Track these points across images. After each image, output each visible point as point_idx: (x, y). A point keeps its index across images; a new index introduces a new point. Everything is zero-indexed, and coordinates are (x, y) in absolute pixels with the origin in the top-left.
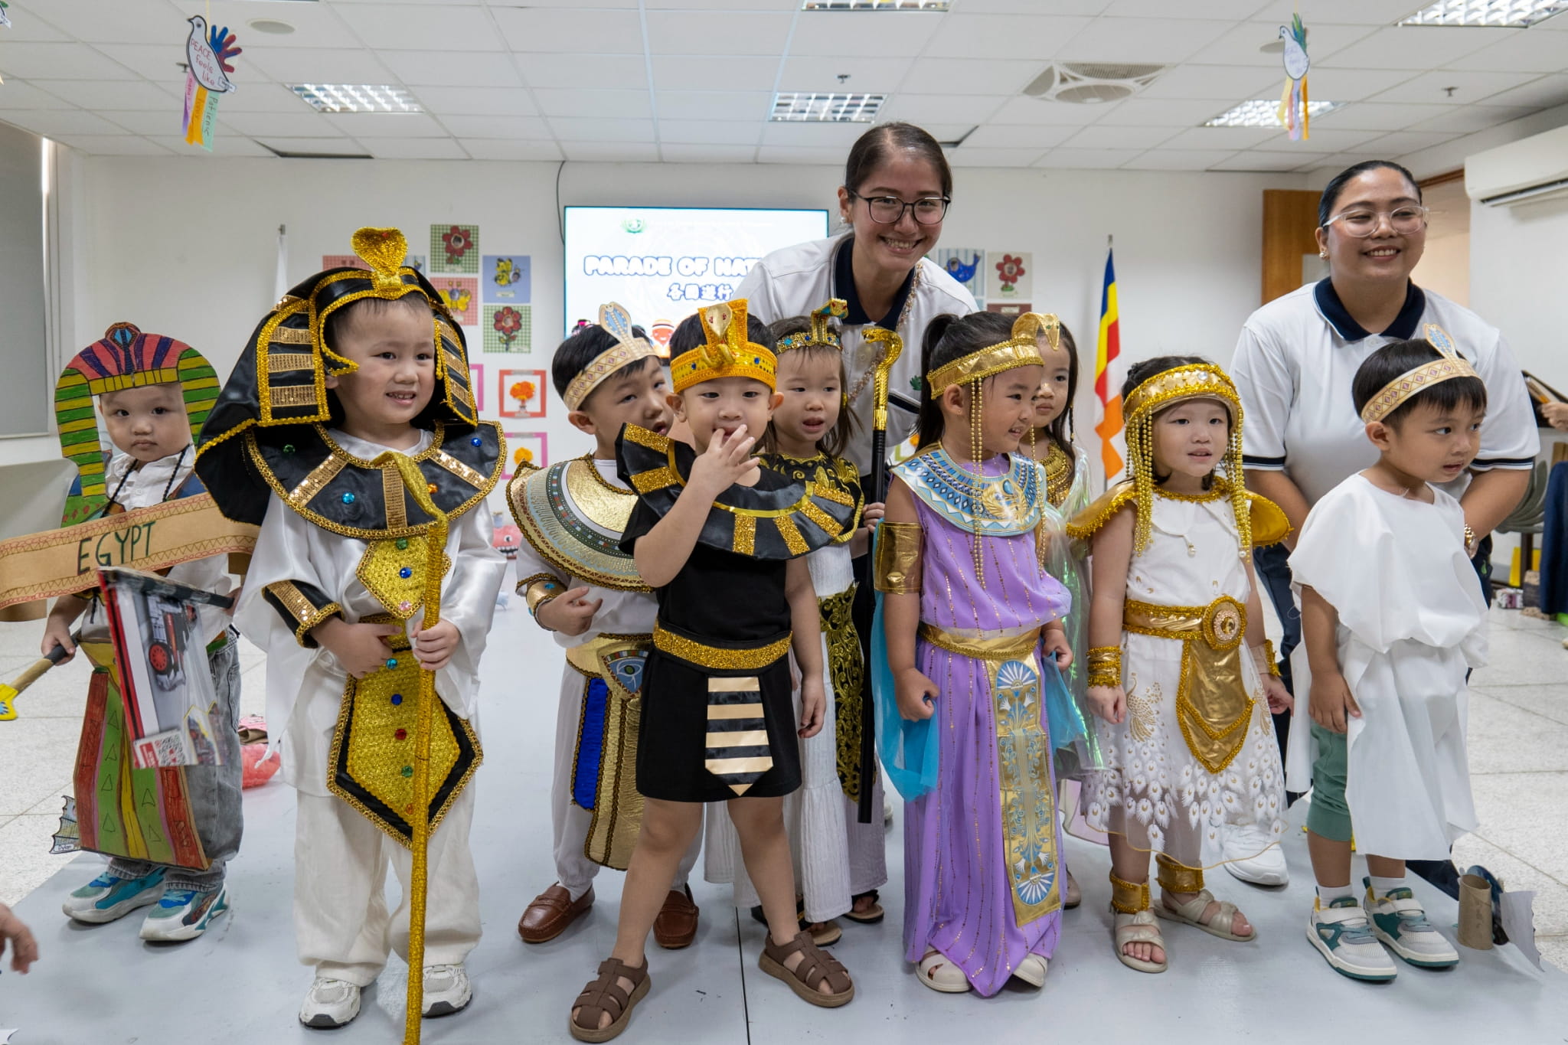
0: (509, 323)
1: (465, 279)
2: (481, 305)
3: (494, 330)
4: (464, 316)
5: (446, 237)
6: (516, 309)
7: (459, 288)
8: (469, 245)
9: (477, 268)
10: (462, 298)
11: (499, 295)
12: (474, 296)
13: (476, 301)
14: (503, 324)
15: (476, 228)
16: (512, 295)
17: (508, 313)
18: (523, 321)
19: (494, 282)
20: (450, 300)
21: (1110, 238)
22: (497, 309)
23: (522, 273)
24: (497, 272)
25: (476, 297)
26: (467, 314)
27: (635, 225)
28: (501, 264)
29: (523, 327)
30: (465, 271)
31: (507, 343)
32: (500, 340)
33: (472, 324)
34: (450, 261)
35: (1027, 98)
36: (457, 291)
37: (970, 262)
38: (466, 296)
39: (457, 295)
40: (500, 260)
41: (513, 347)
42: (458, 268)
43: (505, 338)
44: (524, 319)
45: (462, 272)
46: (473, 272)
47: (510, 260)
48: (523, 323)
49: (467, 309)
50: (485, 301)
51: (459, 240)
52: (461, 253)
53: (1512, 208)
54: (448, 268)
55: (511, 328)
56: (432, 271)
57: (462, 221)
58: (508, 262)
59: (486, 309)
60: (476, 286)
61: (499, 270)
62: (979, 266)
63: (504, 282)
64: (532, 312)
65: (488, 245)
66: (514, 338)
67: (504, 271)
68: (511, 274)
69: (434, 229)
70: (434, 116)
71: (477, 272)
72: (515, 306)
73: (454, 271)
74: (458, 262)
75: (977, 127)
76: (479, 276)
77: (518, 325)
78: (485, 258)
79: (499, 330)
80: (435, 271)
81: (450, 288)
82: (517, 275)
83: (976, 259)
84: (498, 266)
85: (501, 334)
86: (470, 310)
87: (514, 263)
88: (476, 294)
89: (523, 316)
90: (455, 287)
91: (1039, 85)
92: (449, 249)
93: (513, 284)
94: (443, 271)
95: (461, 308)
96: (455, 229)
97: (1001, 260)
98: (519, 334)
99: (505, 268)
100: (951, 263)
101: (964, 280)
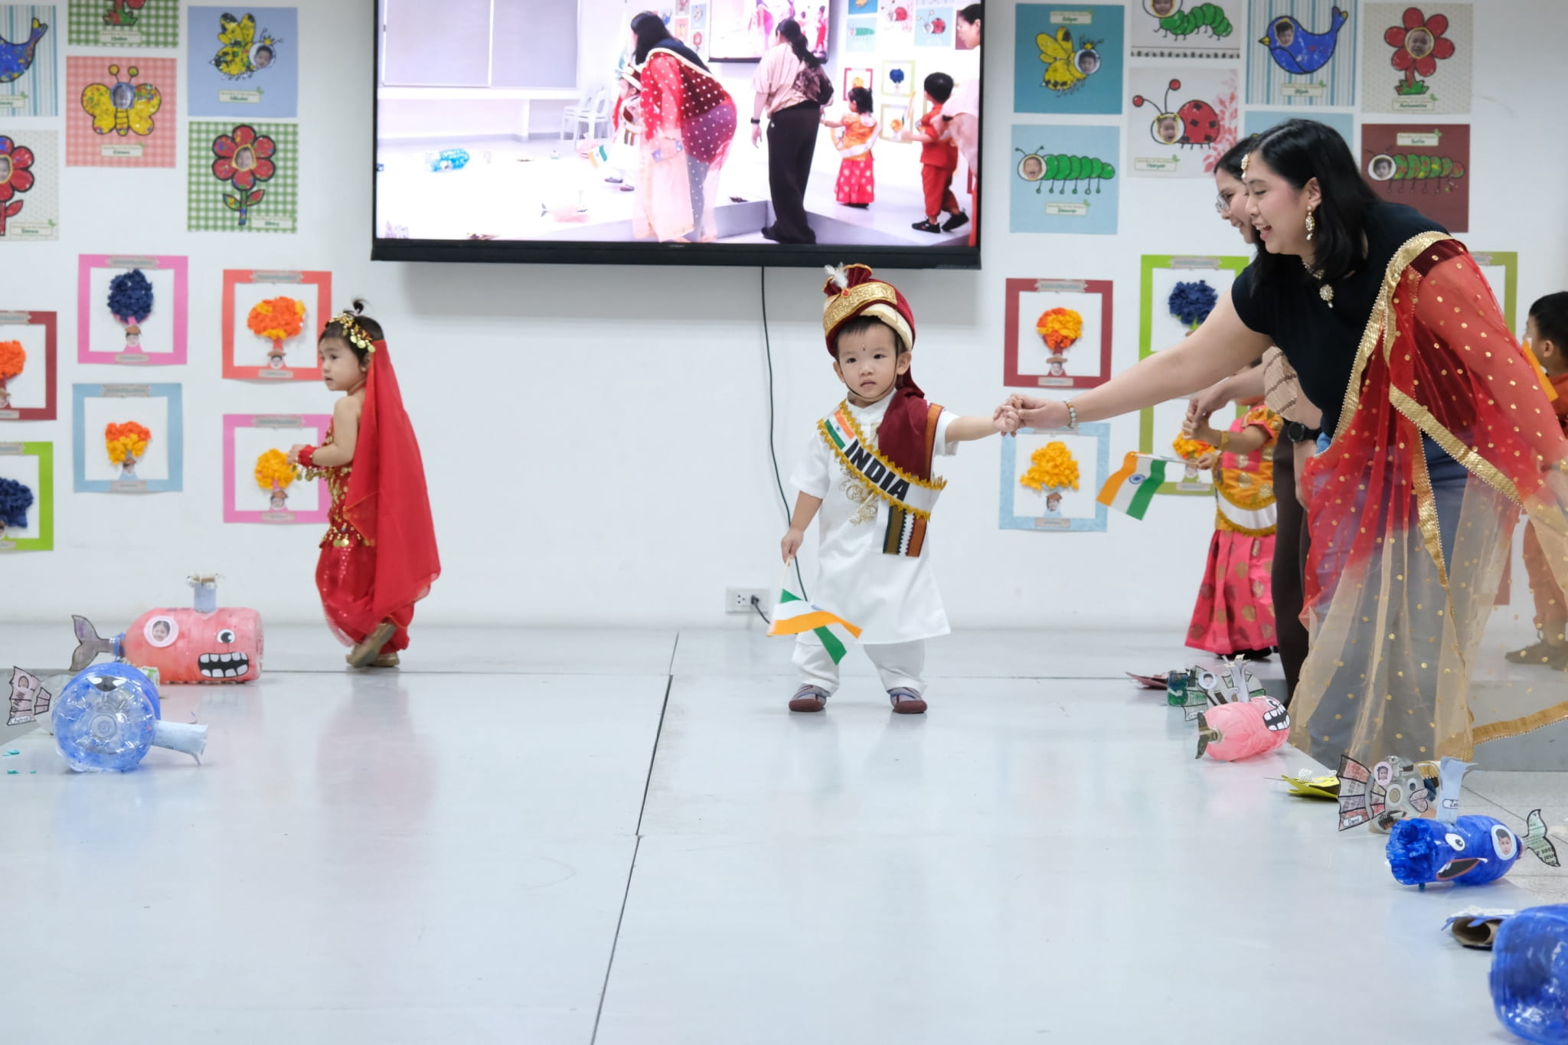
0: (248, 162)
1: (146, 60)
2: (183, 120)
3: (212, 179)
4: (145, 146)
6: (264, 129)
7: (134, 82)
9: (175, 35)
10: (140, 105)
11: (225, 98)
12: (167, 99)
13: (173, 112)
14: (234, 165)
16: (254, 98)
17: (244, 140)
18: (279, 159)
19: (214, 68)
20: (112, 108)
22: (221, 128)
23: (277, 48)
24: (216, 45)
25: (173, 103)
26: (150, 141)
28: (231, 26)
29: (280, 172)
30: (148, 43)
31: (242, 208)
32: (225, 201)
33: (163, 164)
34: (112, 18)
36: (131, 88)
37: (1323, 26)
38: (150, 99)
39: (129, 95)
40: (228, 17)
41: (256, 219)
42: (132, 35)
43: (238, 196)
44: (281, 155)
45: (139, 45)
46: (166, 44)
47: (251, 18)
48: (280, 164)
49: (151, 130)
50: (191, 112)
54: (107, 34)
55: (252, 173)
56: (70, 41)
58: (246, 22)
59: (194, 129)
60: (173, 77)
61: (225, 39)
62: (1344, 34)
63: (234, 69)
64: (300, 138)
66: (257, 197)
67: (236, 43)
68: (253, 50)
71: (175, 44)
72: (260, 122)
73: (121, 41)
74: (132, 21)
76: (180, 54)
77: (267, 167)
78: (192, 10)
79: (225, 179)
80: (79, 41)
81: (112, 82)
82: (267, 51)
83: (1338, 17)
84: (224, 29)
85: (229, 188)
86: (158, 133)
87: (261, 24)
88: (173, 94)
89: (280, 146)
90: (124, 79)
93: (259, 74)
94: (96, 42)
95: (136, 126)
97: (1397, 22)
98: (270, 187)
99: (240, 39)
100: (1281, 27)
101: (1308, 69)
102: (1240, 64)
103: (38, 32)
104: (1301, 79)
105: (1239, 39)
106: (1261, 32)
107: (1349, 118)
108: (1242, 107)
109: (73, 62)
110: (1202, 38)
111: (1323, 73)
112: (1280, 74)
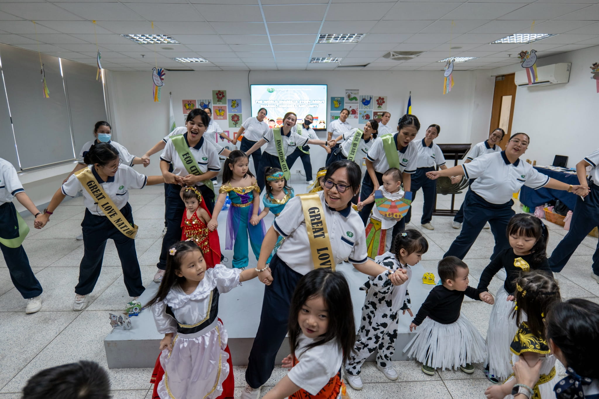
0: (236, 119)
1: (223, 106)
2: (228, 114)
3: (232, 121)
5: (217, 94)
7: (221, 109)
8: (223, 96)
9: (226, 103)
11: (233, 111)
14: (234, 119)
15: (225, 91)
16: (236, 111)
17: (235, 116)
18: (240, 118)
19: (231, 107)
20: (219, 112)
21: (410, 92)
22: (232, 115)
24: (231, 104)
25: (226, 112)
26: (224, 116)
29: (240, 120)
30: (223, 104)
31: (236, 125)
32: (233, 124)
33: (226, 119)
34: (218, 101)
35: (384, 58)
37: (369, 99)
38: (223, 111)
39: (221, 111)
40: (233, 100)
42: (221, 103)
47: (235, 100)
50: (229, 112)
51: (220, 95)
52: (221, 98)
56: (213, 104)
57: (221, 89)
60: (226, 108)
63: (234, 107)
64: (242, 116)
65: (229, 96)
66: (237, 123)
67: (234, 104)
68: (236, 104)
69: (213, 91)
70: (212, 63)
72: (237, 114)
73: (219, 104)
74: (221, 101)
75: (369, 64)
76: (227, 105)
77: (238, 120)
78: (228, 100)
81: (219, 109)
82: (238, 105)
83: (371, 98)
84: (232, 102)
85: (234, 122)
87: (237, 101)
88: (226, 110)
91: (386, 56)
92: (218, 97)
93: (237, 108)
94: (217, 104)
95: (222, 115)
96: (219, 91)
97: (378, 99)
98: (239, 122)
100: (363, 100)
101: (367, 105)
102: (359, 104)
103: (209, 103)
104: (366, 106)
105: (358, 101)
106: (361, 100)
107: (372, 111)
108: (359, 110)
109: (214, 107)
110: (354, 101)
111: (369, 105)
112: (363, 105)
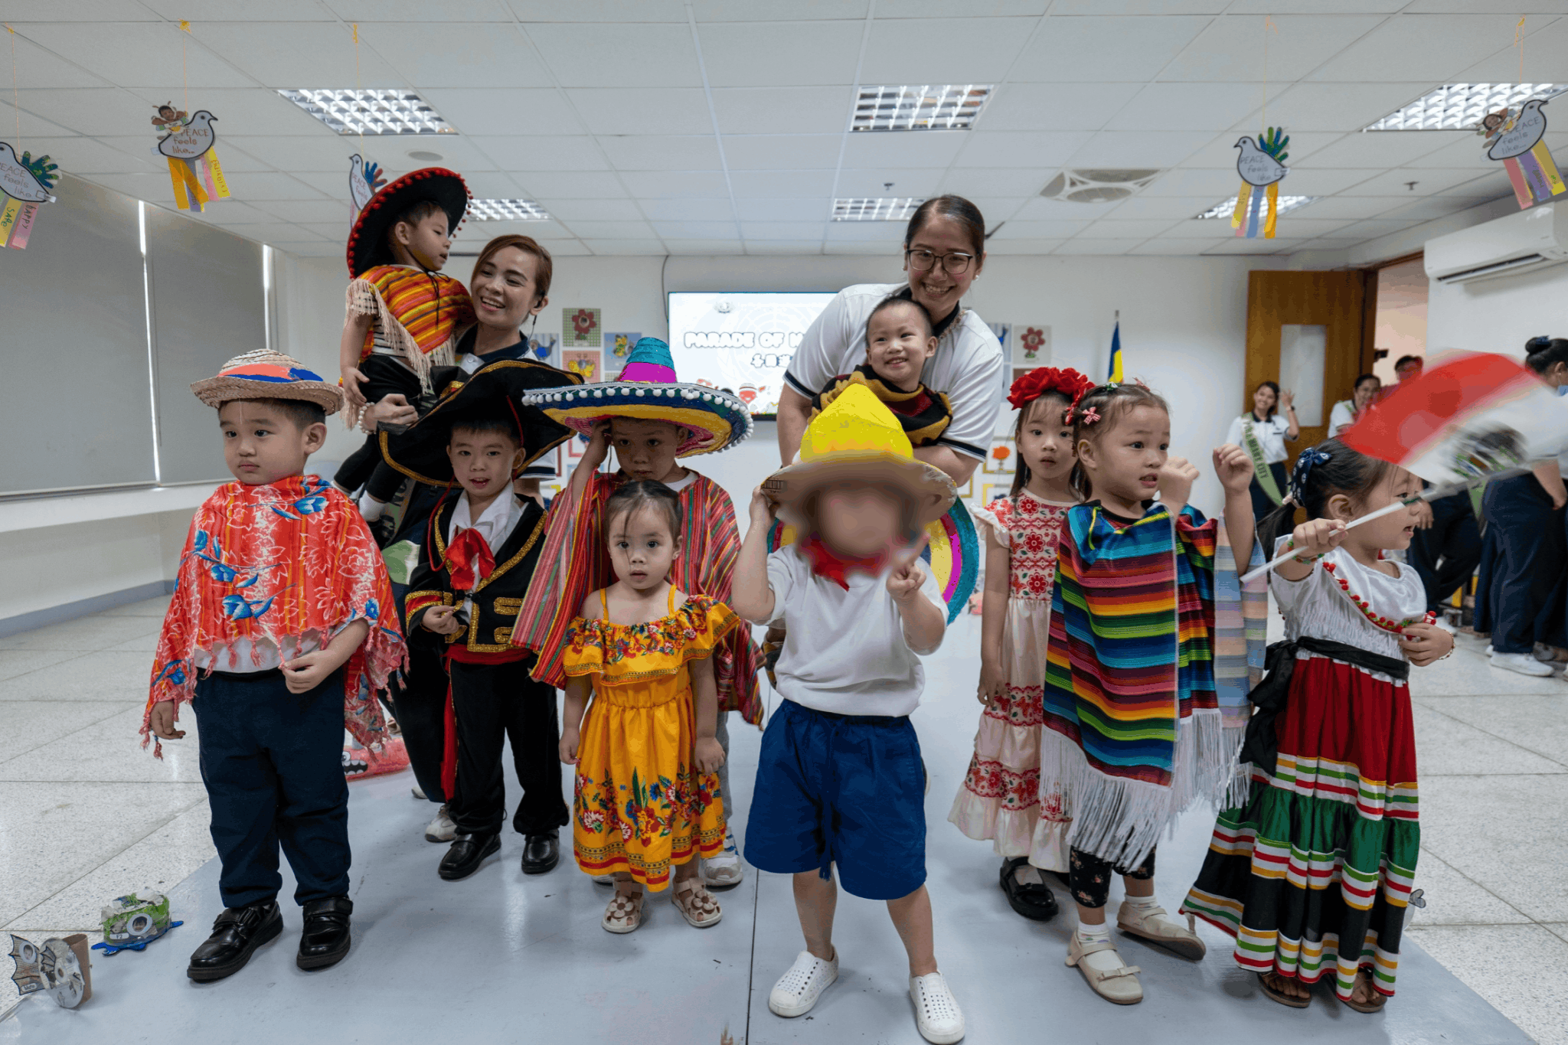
1: (590, 352)
2: (603, 372)
5: (575, 319)
7: (586, 359)
8: (593, 325)
9: (599, 342)
10: (588, 367)
12: (597, 365)
13: (600, 369)
15: (599, 311)
19: (613, 354)
20: (578, 368)
21: (1117, 313)
24: (614, 346)
25: (599, 366)
27: (725, 307)
28: (619, 339)
30: (590, 346)
34: (578, 337)
35: (1044, 200)
36: (585, 361)
38: (591, 365)
39: (584, 364)
40: (618, 336)
42: (585, 343)
45: (587, 346)
46: (596, 346)
47: (625, 336)
49: (592, 376)
50: (606, 369)
51: (585, 320)
52: (586, 331)
53: (1465, 285)
54: (576, 343)
56: (563, 345)
57: (587, 305)
58: (624, 338)
60: (599, 357)
61: (618, 344)
62: (1007, 336)
63: (620, 354)
65: (608, 324)
67: (621, 345)
68: (627, 348)
69: (566, 311)
70: (561, 223)
71: (599, 346)
73: (581, 345)
74: (584, 338)
75: (1003, 223)
76: (601, 349)
78: (607, 336)
80: (566, 345)
81: (578, 359)
83: (1005, 331)
84: (616, 341)
88: (599, 363)
90: (582, 358)
91: (1053, 188)
92: (577, 328)
94: (572, 346)
95: (587, 375)
96: (582, 311)
97: (1025, 332)
99: (622, 343)
103: (552, 343)
109: (566, 354)
